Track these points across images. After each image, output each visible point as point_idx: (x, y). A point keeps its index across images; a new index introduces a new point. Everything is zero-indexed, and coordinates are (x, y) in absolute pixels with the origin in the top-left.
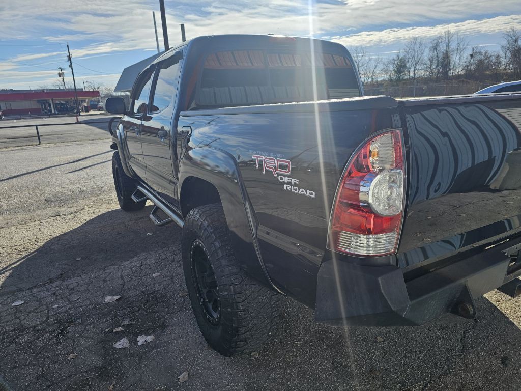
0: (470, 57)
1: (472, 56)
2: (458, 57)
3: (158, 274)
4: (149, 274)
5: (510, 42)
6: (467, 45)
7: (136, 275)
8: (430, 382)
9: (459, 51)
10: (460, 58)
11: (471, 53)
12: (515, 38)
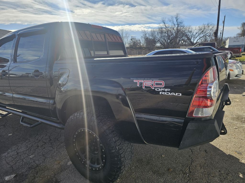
0: (131, 40)
1: (131, 39)
2: (126, 40)
3: (33, 156)
4: (27, 157)
5: (144, 35)
6: (129, 35)
7: (18, 159)
8: (190, 166)
9: (127, 37)
10: (127, 40)
11: (131, 38)
12: (145, 33)
